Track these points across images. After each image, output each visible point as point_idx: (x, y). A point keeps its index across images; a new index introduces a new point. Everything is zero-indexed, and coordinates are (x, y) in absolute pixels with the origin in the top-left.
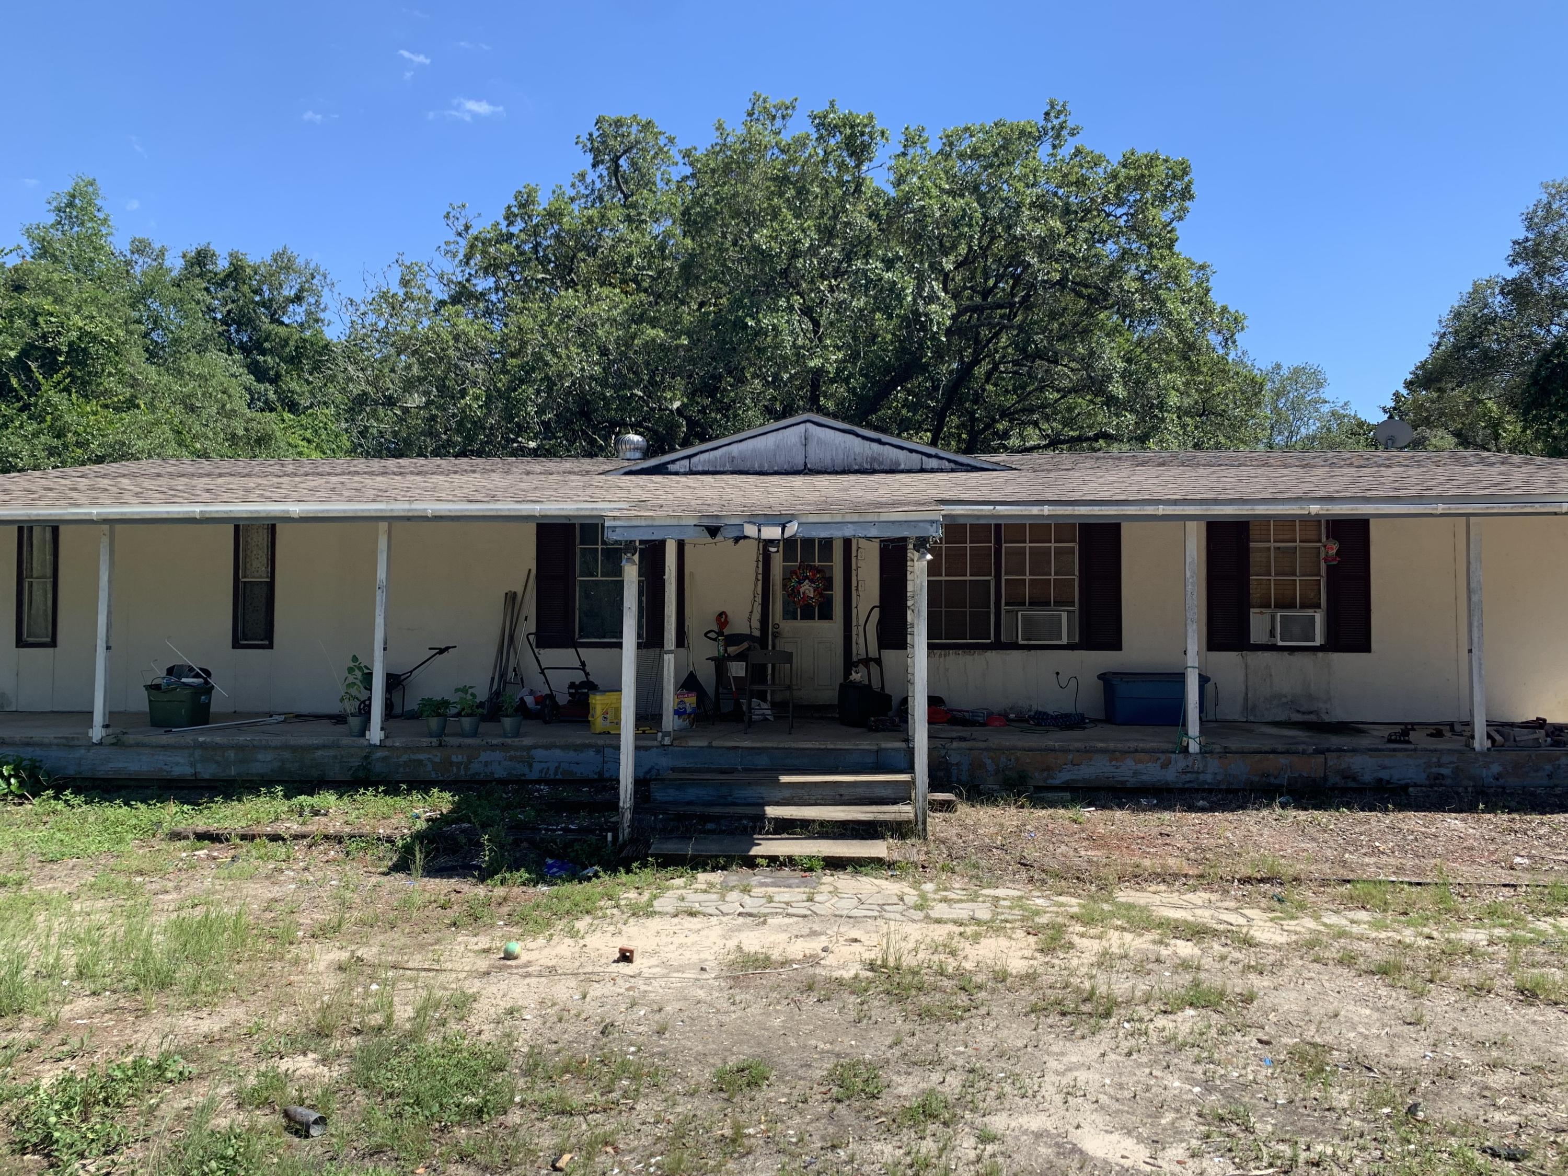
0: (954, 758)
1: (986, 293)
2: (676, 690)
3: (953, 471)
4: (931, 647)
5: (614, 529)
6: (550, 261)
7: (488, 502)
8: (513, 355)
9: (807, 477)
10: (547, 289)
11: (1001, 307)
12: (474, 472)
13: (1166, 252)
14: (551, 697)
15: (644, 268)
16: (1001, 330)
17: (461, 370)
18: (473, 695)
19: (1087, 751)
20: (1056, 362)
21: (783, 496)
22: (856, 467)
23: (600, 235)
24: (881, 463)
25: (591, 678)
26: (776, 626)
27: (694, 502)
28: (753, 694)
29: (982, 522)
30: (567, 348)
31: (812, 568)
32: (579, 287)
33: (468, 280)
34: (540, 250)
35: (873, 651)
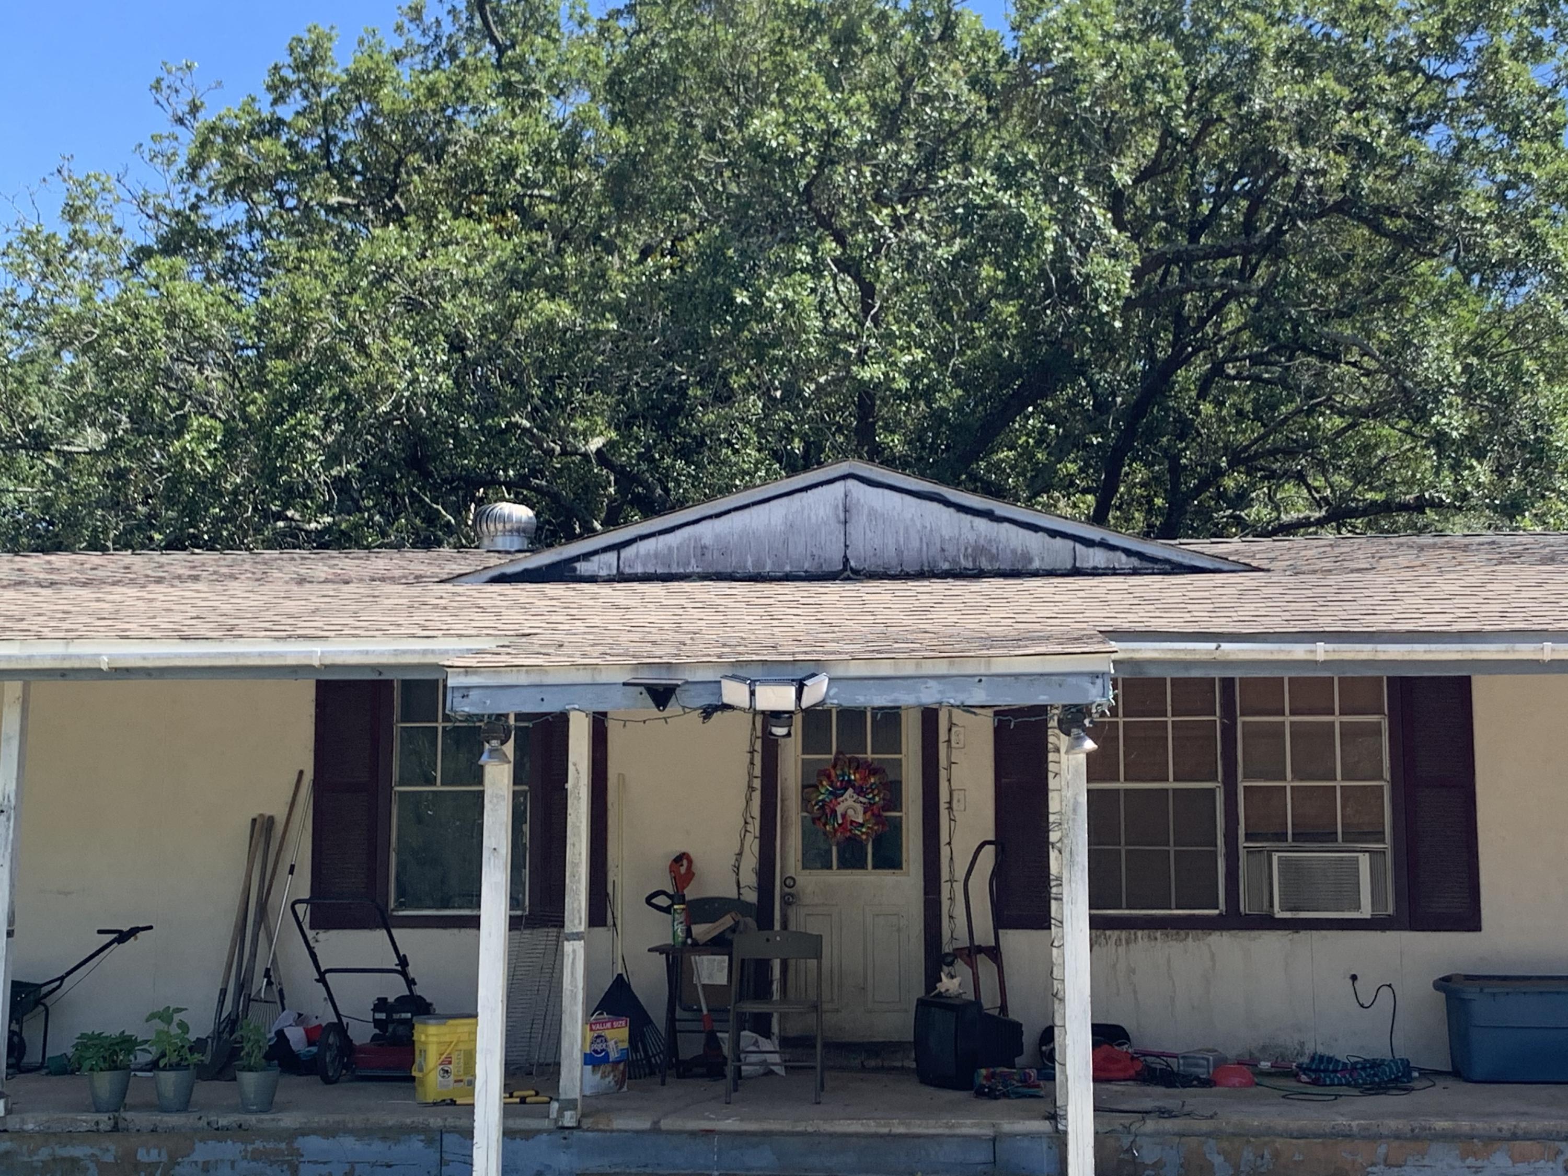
0: (1148, 1154)
1: (1195, 230)
2: (588, 1014)
3: (1135, 572)
4: (1096, 923)
5: (466, 691)
6: (354, 172)
7: (220, 639)
8: (281, 352)
9: (849, 586)
10: (348, 226)
11: (1224, 253)
12: (196, 578)
13: (1547, 148)
14: (339, 1028)
15: (536, 185)
16: (1226, 299)
17: (178, 379)
18: (183, 1026)
19: (1415, 1137)
20: (1336, 360)
21: (800, 624)
22: (946, 566)
23: (450, 121)
24: (993, 558)
25: (418, 990)
26: (790, 882)
27: (625, 637)
28: (742, 1022)
29: (1195, 673)
30: (385, 336)
31: (859, 765)
32: (411, 219)
33: (194, 207)
34: (335, 150)
35: (984, 932)
